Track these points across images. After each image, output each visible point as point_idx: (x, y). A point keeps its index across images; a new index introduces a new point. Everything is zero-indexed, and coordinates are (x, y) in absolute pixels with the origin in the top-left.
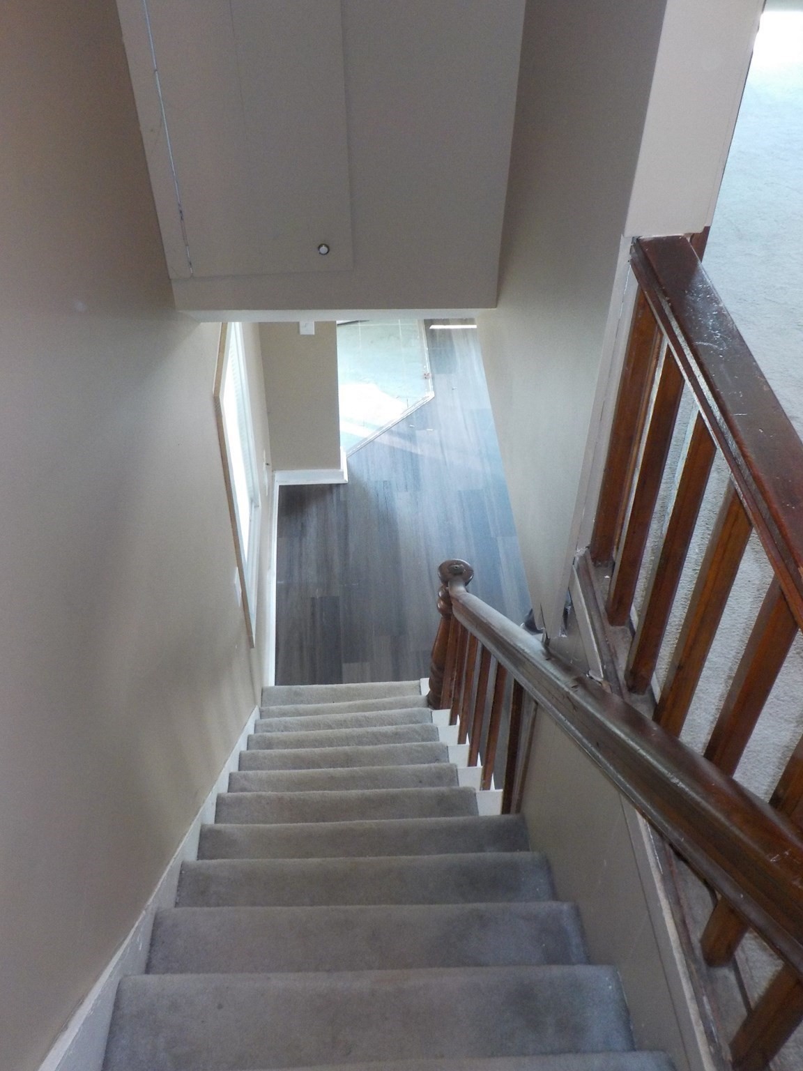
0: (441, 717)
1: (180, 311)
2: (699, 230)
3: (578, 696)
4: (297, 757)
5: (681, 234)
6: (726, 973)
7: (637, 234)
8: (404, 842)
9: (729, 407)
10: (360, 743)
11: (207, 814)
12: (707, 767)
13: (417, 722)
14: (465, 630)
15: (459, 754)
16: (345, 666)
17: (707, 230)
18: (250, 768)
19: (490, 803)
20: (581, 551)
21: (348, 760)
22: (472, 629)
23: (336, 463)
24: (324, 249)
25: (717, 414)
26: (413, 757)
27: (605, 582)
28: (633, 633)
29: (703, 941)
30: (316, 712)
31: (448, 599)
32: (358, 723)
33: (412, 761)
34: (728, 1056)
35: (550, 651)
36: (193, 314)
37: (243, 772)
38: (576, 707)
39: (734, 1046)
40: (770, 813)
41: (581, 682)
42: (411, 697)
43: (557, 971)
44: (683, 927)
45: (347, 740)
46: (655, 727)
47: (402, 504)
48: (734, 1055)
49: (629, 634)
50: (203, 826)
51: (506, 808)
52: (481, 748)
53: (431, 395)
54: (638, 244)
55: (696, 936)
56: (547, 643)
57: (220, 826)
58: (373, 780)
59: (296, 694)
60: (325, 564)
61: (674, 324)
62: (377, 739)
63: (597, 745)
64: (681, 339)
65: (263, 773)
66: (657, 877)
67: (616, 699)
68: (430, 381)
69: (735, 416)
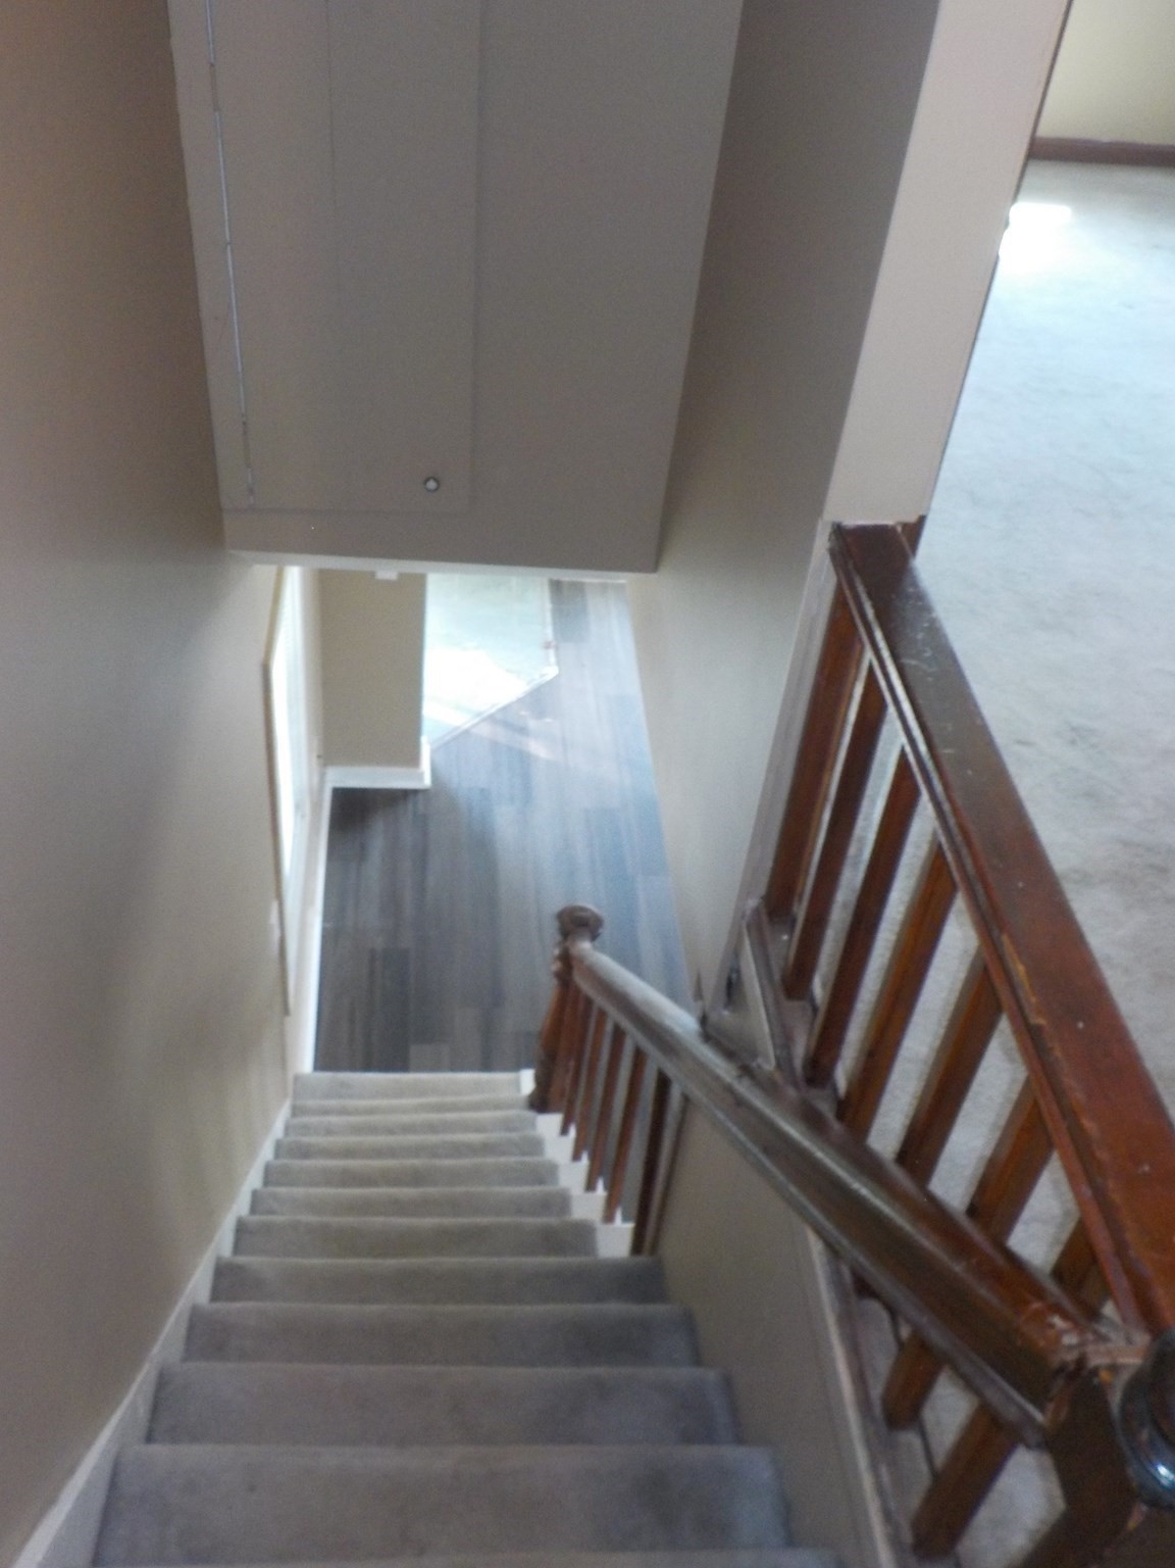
0: (549, 1124)
1: (233, 552)
2: (912, 518)
3: (744, 1088)
4: (345, 1172)
5: (890, 522)
6: (910, 1439)
7: (837, 520)
8: (497, 1287)
9: (936, 740)
10: (435, 1155)
11: (223, 1242)
12: (899, 1174)
13: (514, 1129)
14: (589, 1002)
15: (572, 1174)
16: (414, 1050)
17: (922, 520)
18: (278, 1184)
19: (615, 1240)
20: (753, 903)
21: (417, 1178)
22: (600, 1001)
23: (413, 759)
24: (432, 485)
25: (923, 748)
26: (508, 1176)
27: (785, 944)
28: (815, 1010)
29: (885, 1400)
30: (371, 1111)
31: (567, 961)
32: (432, 1128)
33: (507, 1182)
34: (908, 1537)
35: (709, 1032)
36: (244, 554)
37: (271, 1189)
38: (740, 1102)
39: (916, 1524)
40: (966, 1224)
41: (746, 1071)
42: (505, 1094)
43: (698, 1453)
44: (860, 1379)
45: (417, 1151)
46: (837, 1126)
47: (505, 823)
48: (917, 1536)
49: (809, 1012)
50: (219, 1259)
51: (637, 1246)
52: (605, 1167)
53: (551, 672)
54: (839, 531)
55: (877, 1391)
56: (703, 1020)
57: (242, 1259)
58: (454, 1206)
59: (343, 1084)
60: (392, 902)
61: (879, 635)
62: (457, 1150)
63: (766, 1150)
64: (886, 654)
65: (299, 1191)
66: (831, 1320)
67: (791, 1092)
68: (551, 652)
69: (946, 752)
